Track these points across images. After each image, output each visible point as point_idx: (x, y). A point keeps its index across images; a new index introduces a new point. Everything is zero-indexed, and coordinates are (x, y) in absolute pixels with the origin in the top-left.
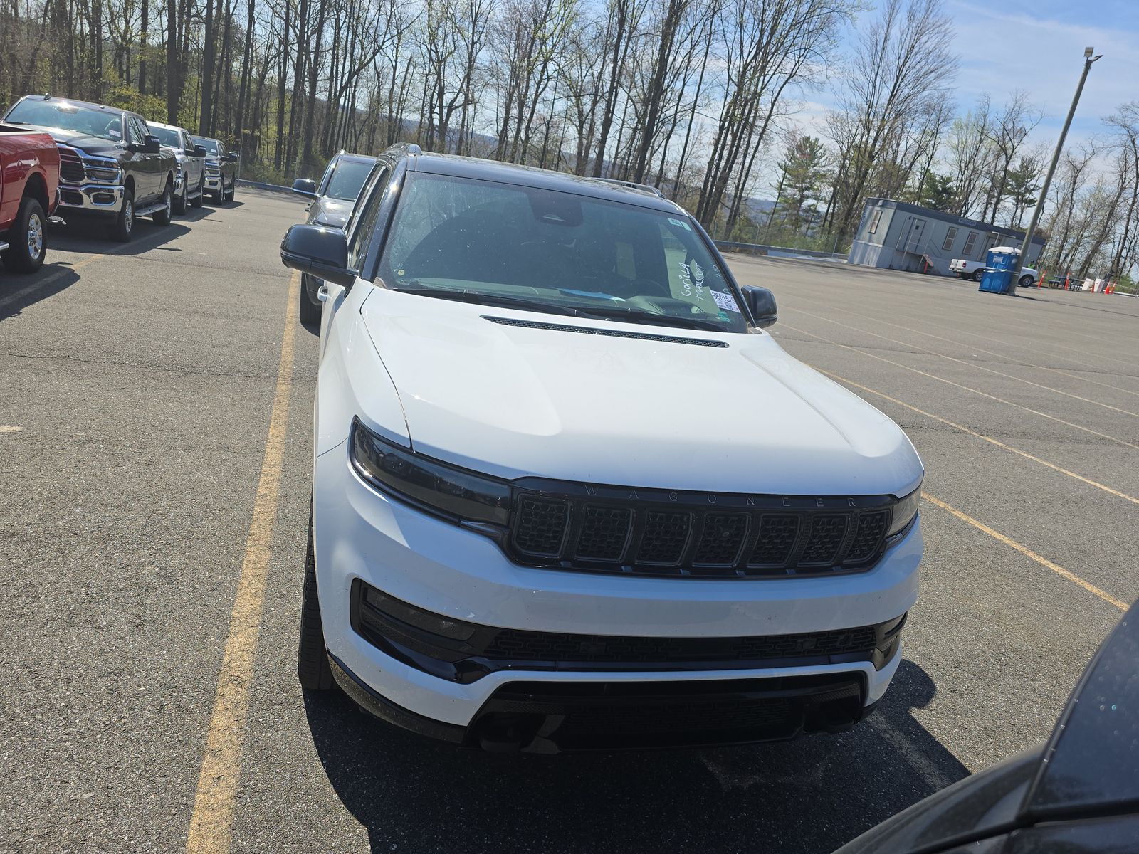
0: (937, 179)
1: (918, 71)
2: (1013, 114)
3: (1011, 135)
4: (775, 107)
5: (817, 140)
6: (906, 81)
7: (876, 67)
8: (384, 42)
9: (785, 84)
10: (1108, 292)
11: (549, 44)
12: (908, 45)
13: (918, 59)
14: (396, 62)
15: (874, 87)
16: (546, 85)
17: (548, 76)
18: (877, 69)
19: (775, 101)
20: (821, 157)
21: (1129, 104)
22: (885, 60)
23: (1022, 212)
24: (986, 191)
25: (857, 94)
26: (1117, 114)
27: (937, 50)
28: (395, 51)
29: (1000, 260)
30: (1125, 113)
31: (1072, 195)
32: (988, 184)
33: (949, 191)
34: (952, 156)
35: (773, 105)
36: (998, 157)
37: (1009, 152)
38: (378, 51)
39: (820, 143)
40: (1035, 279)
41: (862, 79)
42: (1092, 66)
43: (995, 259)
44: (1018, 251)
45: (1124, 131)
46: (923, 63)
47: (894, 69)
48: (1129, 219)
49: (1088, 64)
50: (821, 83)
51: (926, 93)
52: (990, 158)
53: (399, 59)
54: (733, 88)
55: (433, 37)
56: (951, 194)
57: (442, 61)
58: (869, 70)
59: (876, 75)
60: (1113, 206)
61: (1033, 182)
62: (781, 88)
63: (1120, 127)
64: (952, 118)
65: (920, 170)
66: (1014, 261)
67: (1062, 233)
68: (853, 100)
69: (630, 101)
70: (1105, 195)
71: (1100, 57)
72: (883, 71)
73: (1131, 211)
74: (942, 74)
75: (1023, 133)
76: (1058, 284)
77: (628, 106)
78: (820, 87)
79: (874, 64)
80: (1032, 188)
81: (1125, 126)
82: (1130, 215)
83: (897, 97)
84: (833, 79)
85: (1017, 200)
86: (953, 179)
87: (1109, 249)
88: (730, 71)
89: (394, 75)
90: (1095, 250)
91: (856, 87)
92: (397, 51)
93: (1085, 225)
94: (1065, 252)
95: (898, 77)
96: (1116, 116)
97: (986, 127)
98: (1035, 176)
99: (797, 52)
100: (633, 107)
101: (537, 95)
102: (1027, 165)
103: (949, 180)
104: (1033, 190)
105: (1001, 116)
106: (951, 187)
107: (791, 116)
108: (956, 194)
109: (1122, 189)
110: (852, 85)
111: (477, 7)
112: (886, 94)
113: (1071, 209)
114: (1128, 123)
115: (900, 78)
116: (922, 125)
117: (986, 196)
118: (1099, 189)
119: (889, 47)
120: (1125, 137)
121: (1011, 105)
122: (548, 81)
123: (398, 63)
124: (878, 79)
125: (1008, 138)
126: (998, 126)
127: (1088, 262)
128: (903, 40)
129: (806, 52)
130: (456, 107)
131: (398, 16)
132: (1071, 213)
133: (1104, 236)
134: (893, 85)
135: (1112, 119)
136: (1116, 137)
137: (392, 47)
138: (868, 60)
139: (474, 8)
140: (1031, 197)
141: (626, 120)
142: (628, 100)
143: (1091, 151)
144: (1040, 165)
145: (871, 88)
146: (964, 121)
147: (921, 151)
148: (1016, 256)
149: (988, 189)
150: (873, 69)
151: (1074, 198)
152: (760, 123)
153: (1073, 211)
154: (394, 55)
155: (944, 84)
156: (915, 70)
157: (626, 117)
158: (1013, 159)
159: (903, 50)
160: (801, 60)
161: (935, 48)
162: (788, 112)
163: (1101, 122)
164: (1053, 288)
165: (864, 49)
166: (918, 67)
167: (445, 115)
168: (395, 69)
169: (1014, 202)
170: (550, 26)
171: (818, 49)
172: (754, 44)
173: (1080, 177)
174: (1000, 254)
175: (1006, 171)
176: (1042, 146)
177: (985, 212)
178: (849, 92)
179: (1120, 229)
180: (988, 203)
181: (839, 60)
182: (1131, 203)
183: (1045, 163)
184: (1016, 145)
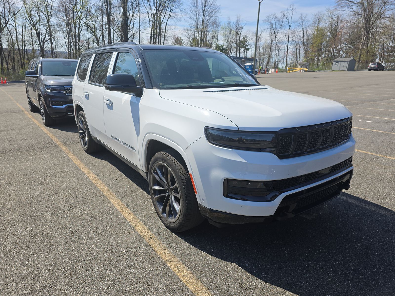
0: (220, 46)
1: (209, 11)
2: (238, 23)
3: (239, 29)
4: (166, 28)
5: (180, 38)
6: (206, 14)
7: (196, 11)
8: (9, 19)
9: (168, 20)
10: (277, 72)
11: (79, 13)
12: (204, 3)
13: (208, 7)
14: (16, 26)
15: (197, 18)
16: (82, 29)
17: (82, 25)
18: (196, 12)
19: (166, 26)
20: (183, 43)
21: (269, 15)
22: (198, 9)
23: (246, 52)
24: (235, 48)
25: (192, 21)
26: (266, 18)
27: (213, 4)
28: (14, 22)
29: (248, 67)
30: (268, 18)
31: (259, 45)
32: (235, 45)
33: (224, 49)
34: (223, 38)
35: (166, 27)
36: (236, 36)
37: (239, 34)
38: (7, 23)
39: (182, 39)
40: (258, 72)
41: (193, 16)
42: (261, 4)
43: (247, 67)
44: (253, 64)
45: (269, 24)
46: (210, 8)
47: (201, 11)
48: (276, 50)
49: (260, 3)
50: (180, 18)
51: (213, 18)
52: (234, 37)
53: (17, 25)
54: (151, 23)
55: (30, 15)
56: (225, 50)
57: (35, 24)
58: (194, 12)
59: (197, 14)
60: (271, 46)
61: (247, 43)
62: (167, 21)
63: (268, 23)
64: (220, 26)
65: (214, 44)
66: (252, 67)
67: (259, 57)
68: (191, 23)
69: (114, 31)
70: (268, 44)
71: (262, 1)
72: (198, 12)
73: (276, 47)
74: (216, 12)
75: (242, 28)
76: (263, 72)
77: (114, 33)
78: (180, 19)
79: (195, 10)
80: (247, 45)
81: (269, 22)
82: (276, 49)
83: (204, 20)
84: (184, 16)
85: (244, 49)
86: (224, 45)
87: (272, 60)
88: (149, 17)
89: (16, 32)
90: (269, 61)
91: (191, 18)
92: (15, 22)
93: (264, 54)
94: (261, 63)
95: (203, 14)
96: (266, 19)
97: (231, 27)
98: (247, 41)
99: (170, 9)
100: (116, 33)
101: (79, 33)
102: (245, 38)
103: (223, 46)
104: (248, 45)
105: (235, 23)
106: (224, 48)
107: (173, 30)
108: (227, 50)
109: (272, 41)
110: (190, 18)
111: (47, 2)
112: (201, 19)
113: (260, 49)
114: (270, 21)
115: (204, 14)
116: (212, 29)
117: (235, 49)
118: (266, 42)
119: (199, 4)
120: (270, 26)
121: (236, 19)
122: (82, 27)
123: (17, 27)
124: (198, 15)
125: (238, 30)
126: (235, 27)
127: (267, 65)
128: (202, 2)
129: (172, 8)
130: (46, 41)
131: (12, 9)
132: (260, 51)
133: (270, 57)
134: (202, 16)
135: (265, 20)
136: (267, 26)
137: (13, 21)
138: (193, 9)
139: (45, 2)
140: (248, 48)
141: (114, 38)
142: (113, 31)
143: (261, 31)
144: (248, 37)
145: (196, 18)
146: (224, 26)
147: (213, 37)
148: (252, 65)
149: (236, 47)
150: (195, 12)
151: (260, 46)
152: (163, 34)
153: (260, 50)
154: (14, 24)
155: (217, 14)
156: (208, 11)
157: (114, 37)
158: (241, 36)
159: (203, 5)
160: (171, 11)
161: (212, 3)
162: (171, 29)
163: (262, 22)
164: (262, 74)
165: (191, 5)
166: (209, 10)
167: (42, 45)
168: (16, 29)
169: (243, 50)
170: (78, 7)
171: (176, 7)
172: (155, 7)
173: (260, 39)
174: (248, 66)
175: (240, 40)
176: (248, 31)
177: (237, 54)
178: (190, 20)
179: (274, 53)
180: (237, 51)
181: (184, 10)
182: (275, 45)
183: (250, 36)
184: (241, 32)
